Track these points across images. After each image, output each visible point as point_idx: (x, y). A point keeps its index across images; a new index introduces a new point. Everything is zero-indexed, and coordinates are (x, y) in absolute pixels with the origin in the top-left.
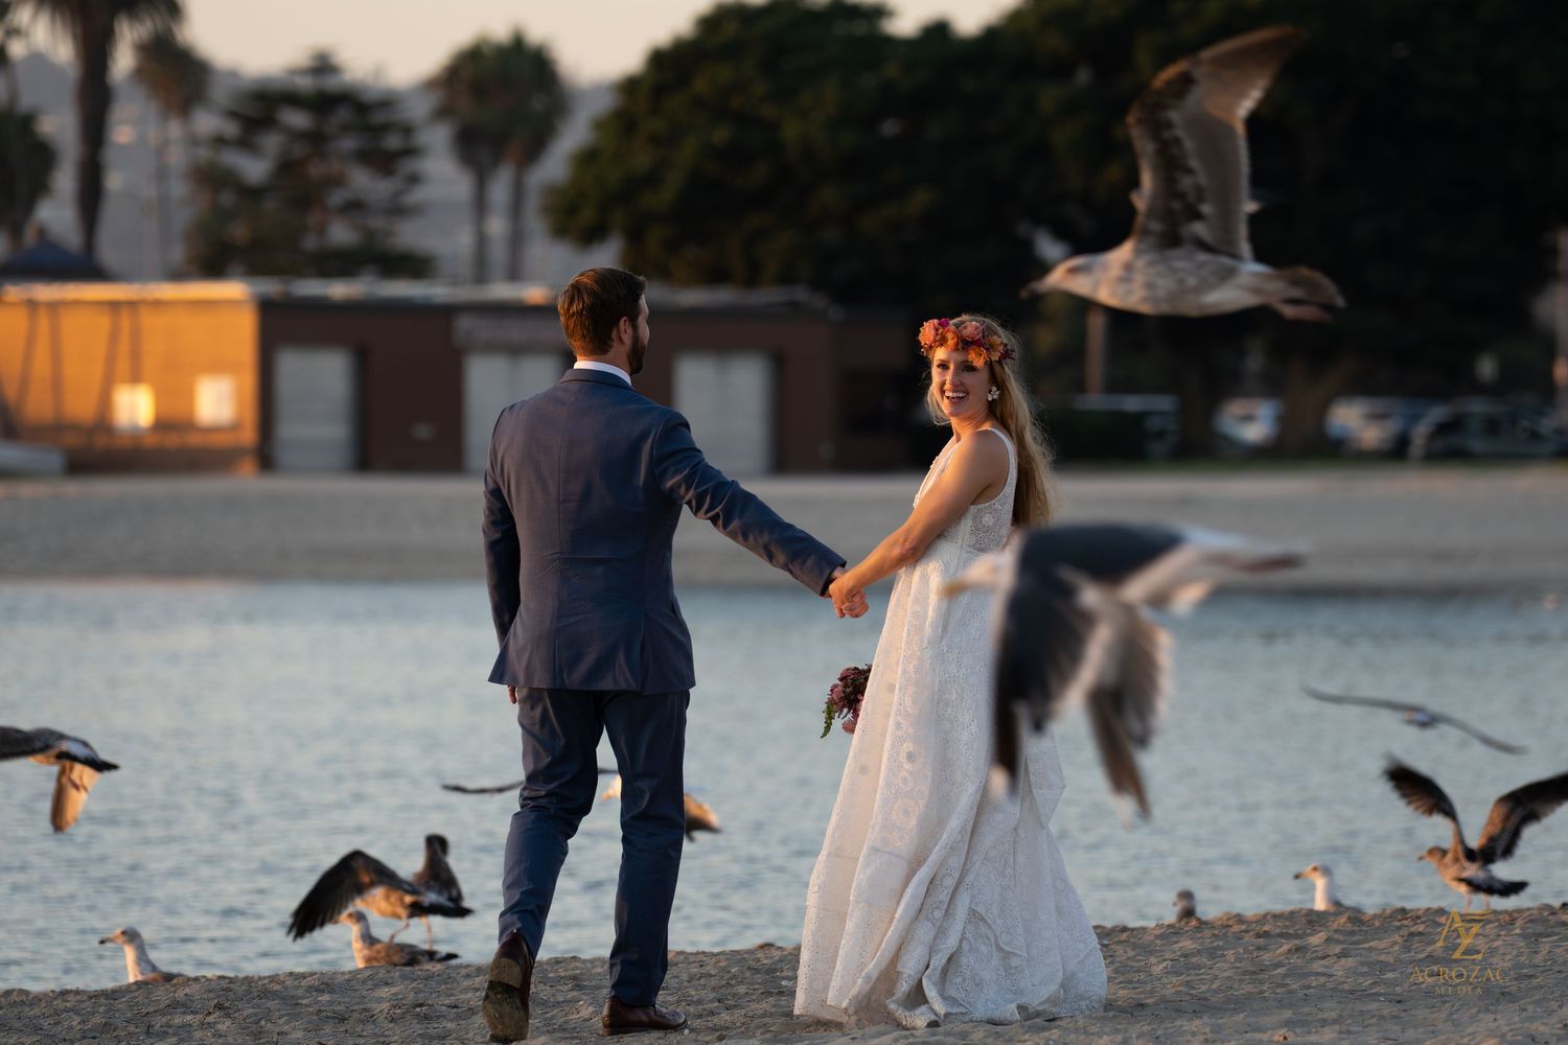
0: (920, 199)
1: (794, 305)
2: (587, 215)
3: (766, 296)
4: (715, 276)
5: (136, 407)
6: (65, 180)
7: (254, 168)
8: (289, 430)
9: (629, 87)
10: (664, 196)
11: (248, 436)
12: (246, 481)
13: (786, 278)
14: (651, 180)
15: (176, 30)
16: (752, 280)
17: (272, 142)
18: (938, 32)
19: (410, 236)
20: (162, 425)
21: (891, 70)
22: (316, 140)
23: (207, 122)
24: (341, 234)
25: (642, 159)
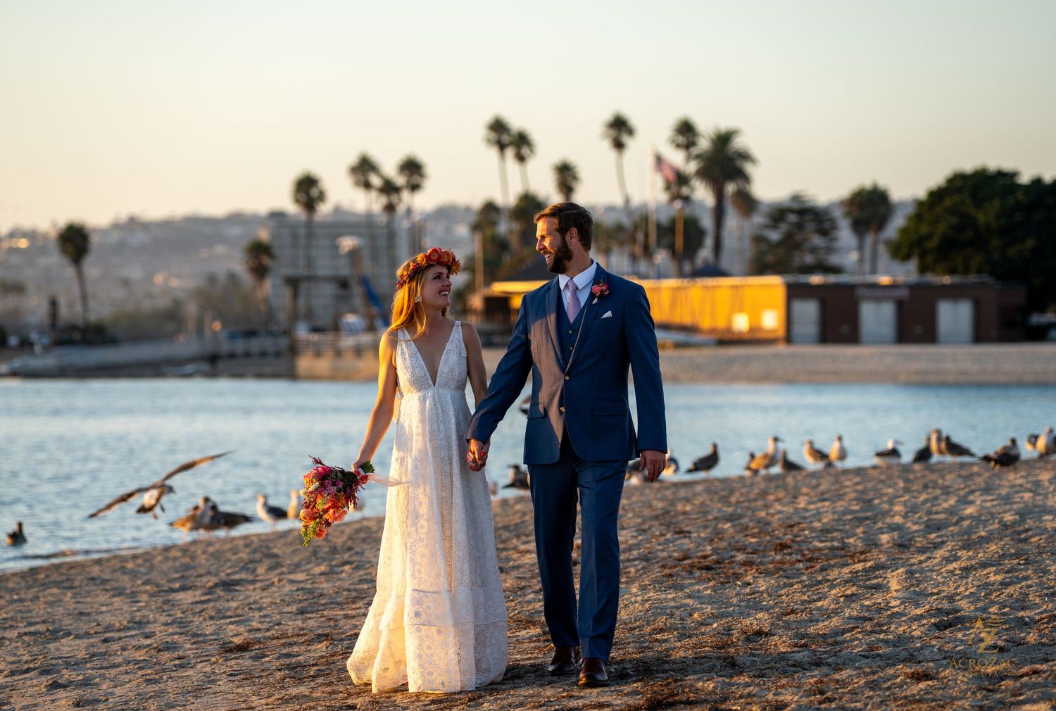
0: (1030, 243)
1: (983, 283)
2: (905, 251)
3: (972, 278)
4: (952, 272)
5: (741, 323)
6: (709, 241)
7: (774, 236)
8: (798, 329)
9: (920, 204)
10: (933, 243)
11: (781, 333)
12: (782, 348)
13: (979, 271)
14: (928, 237)
15: (747, 187)
16: (966, 271)
17: (784, 227)
18: (1037, 182)
19: (834, 260)
20: (752, 330)
21: (1020, 196)
22: (800, 226)
23: (758, 219)
24: (809, 259)
25: (924, 230)
